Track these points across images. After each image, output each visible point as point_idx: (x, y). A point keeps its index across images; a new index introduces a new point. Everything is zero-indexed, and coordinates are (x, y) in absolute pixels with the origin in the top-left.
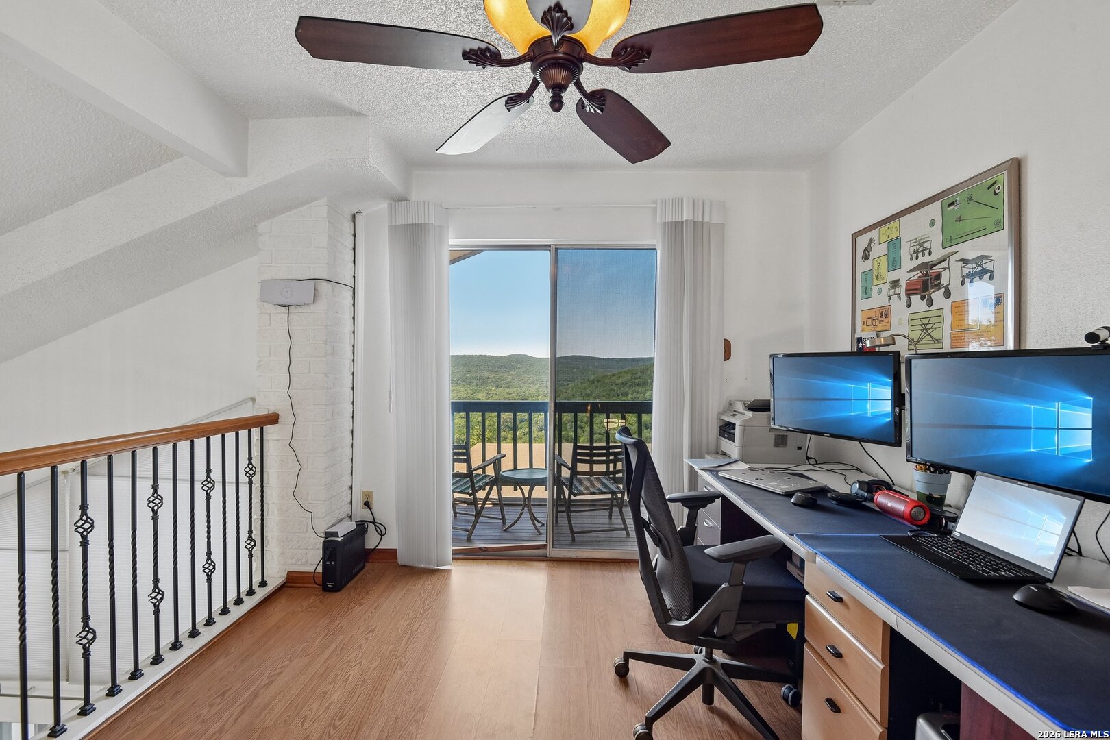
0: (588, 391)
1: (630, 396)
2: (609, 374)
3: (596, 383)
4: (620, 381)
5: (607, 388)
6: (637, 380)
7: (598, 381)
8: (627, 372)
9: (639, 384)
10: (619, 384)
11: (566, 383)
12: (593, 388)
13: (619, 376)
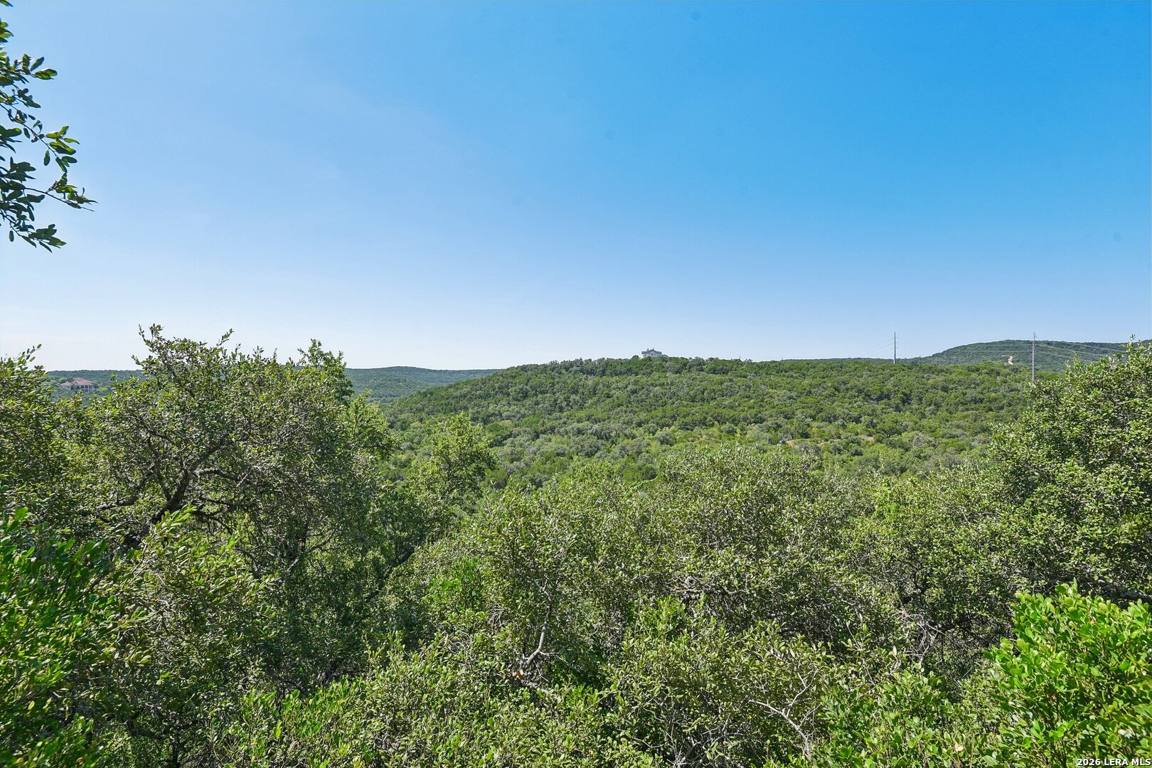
0: (419, 406)
1: (471, 411)
2: (445, 385)
3: (429, 395)
4: (458, 393)
5: (443, 402)
6: (478, 392)
7: (431, 394)
8: (467, 383)
9: (480, 397)
10: (457, 397)
11: (390, 399)
12: (425, 402)
13: (456, 386)
